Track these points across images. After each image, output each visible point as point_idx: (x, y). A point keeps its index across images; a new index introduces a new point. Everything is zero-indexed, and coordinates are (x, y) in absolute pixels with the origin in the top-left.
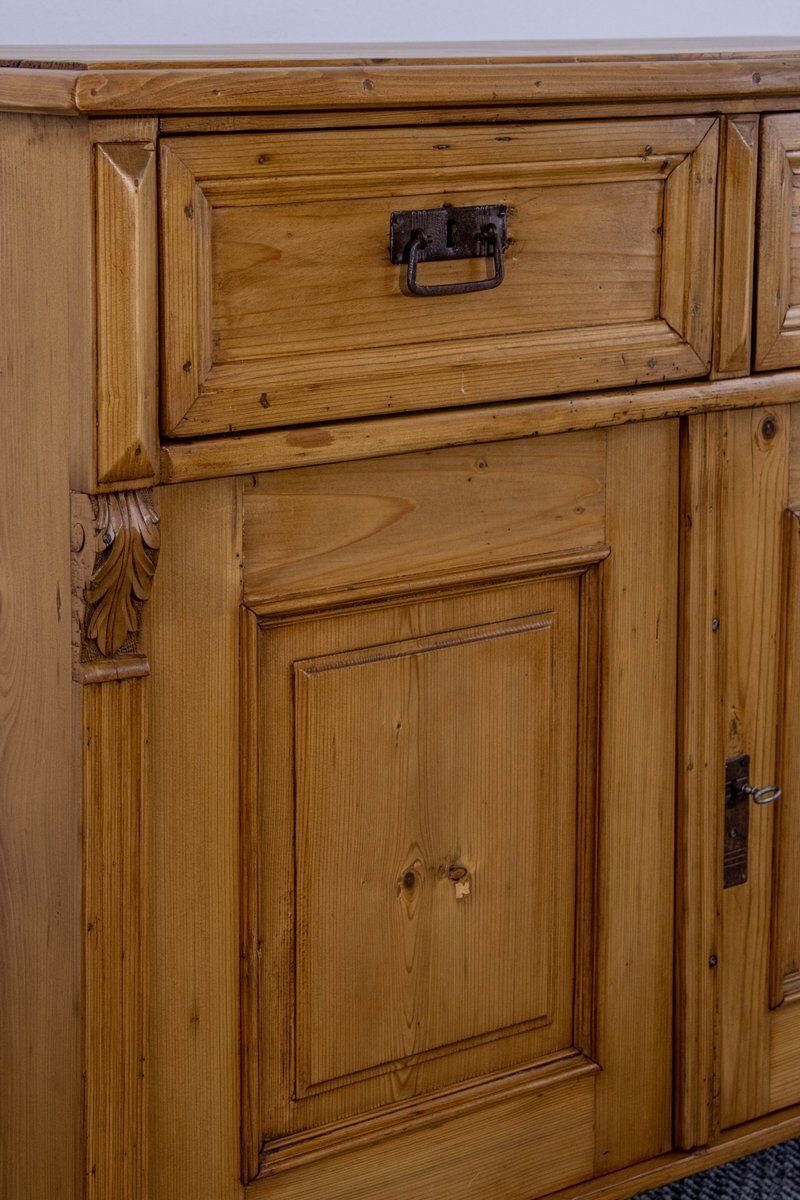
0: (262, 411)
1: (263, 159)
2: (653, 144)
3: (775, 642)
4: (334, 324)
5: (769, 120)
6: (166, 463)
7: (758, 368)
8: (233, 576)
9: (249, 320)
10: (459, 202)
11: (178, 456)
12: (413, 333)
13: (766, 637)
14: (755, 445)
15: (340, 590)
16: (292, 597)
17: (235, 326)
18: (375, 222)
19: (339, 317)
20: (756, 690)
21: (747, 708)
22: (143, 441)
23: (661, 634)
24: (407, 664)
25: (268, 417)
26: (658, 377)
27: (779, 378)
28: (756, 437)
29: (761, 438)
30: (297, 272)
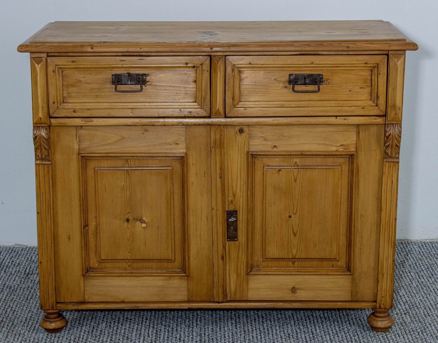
0: (74, 114)
1: (73, 62)
2: (188, 62)
3: (246, 184)
4: (97, 96)
5: (227, 57)
6: (50, 122)
7: (227, 116)
8: (76, 147)
9: (73, 94)
10: (131, 72)
11: (53, 121)
12: (119, 100)
13: (242, 182)
14: (236, 134)
15: (105, 153)
16: (91, 153)
17: (70, 95)
18: (108, 75)
19: (98, 95)
20: (239, 194)
21: (236, 198)
22: (42, 117)
23: (206, 176)
24: (126, 172)
25: (75, 115)
26: (193, 116)
27: (233, 120)
28: (236, 133)
29: (238, 133)
30: (86, 85)
